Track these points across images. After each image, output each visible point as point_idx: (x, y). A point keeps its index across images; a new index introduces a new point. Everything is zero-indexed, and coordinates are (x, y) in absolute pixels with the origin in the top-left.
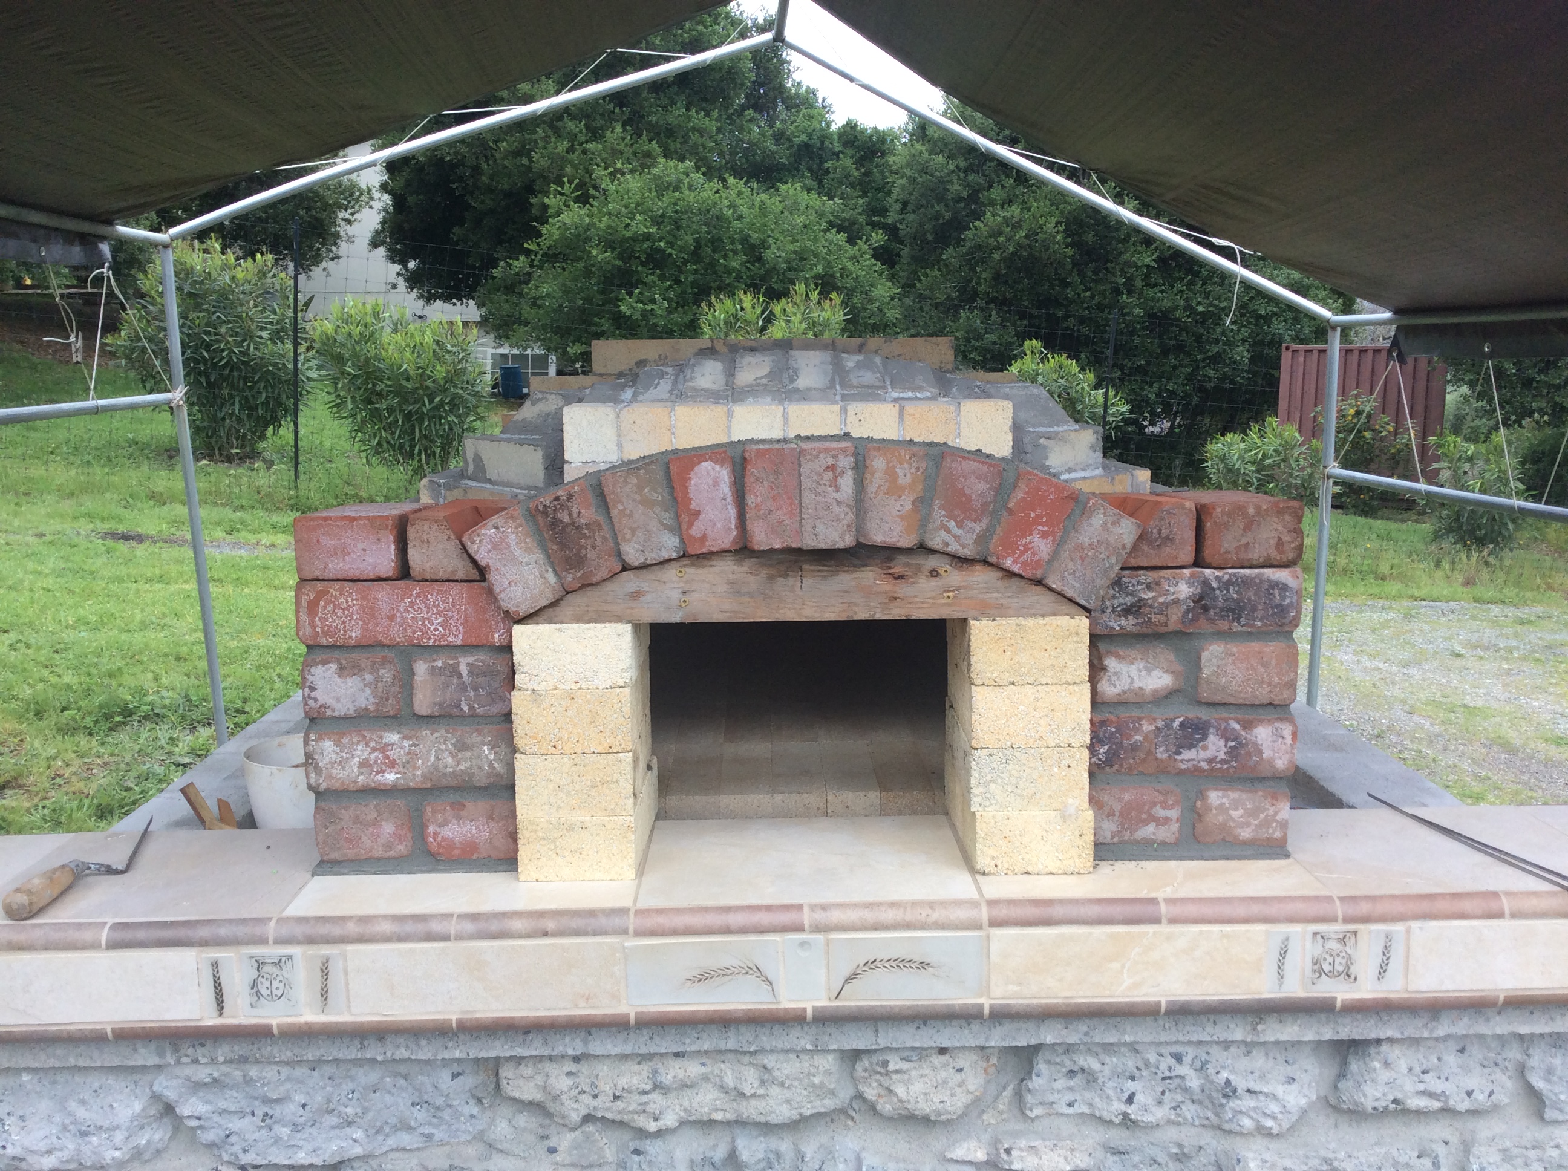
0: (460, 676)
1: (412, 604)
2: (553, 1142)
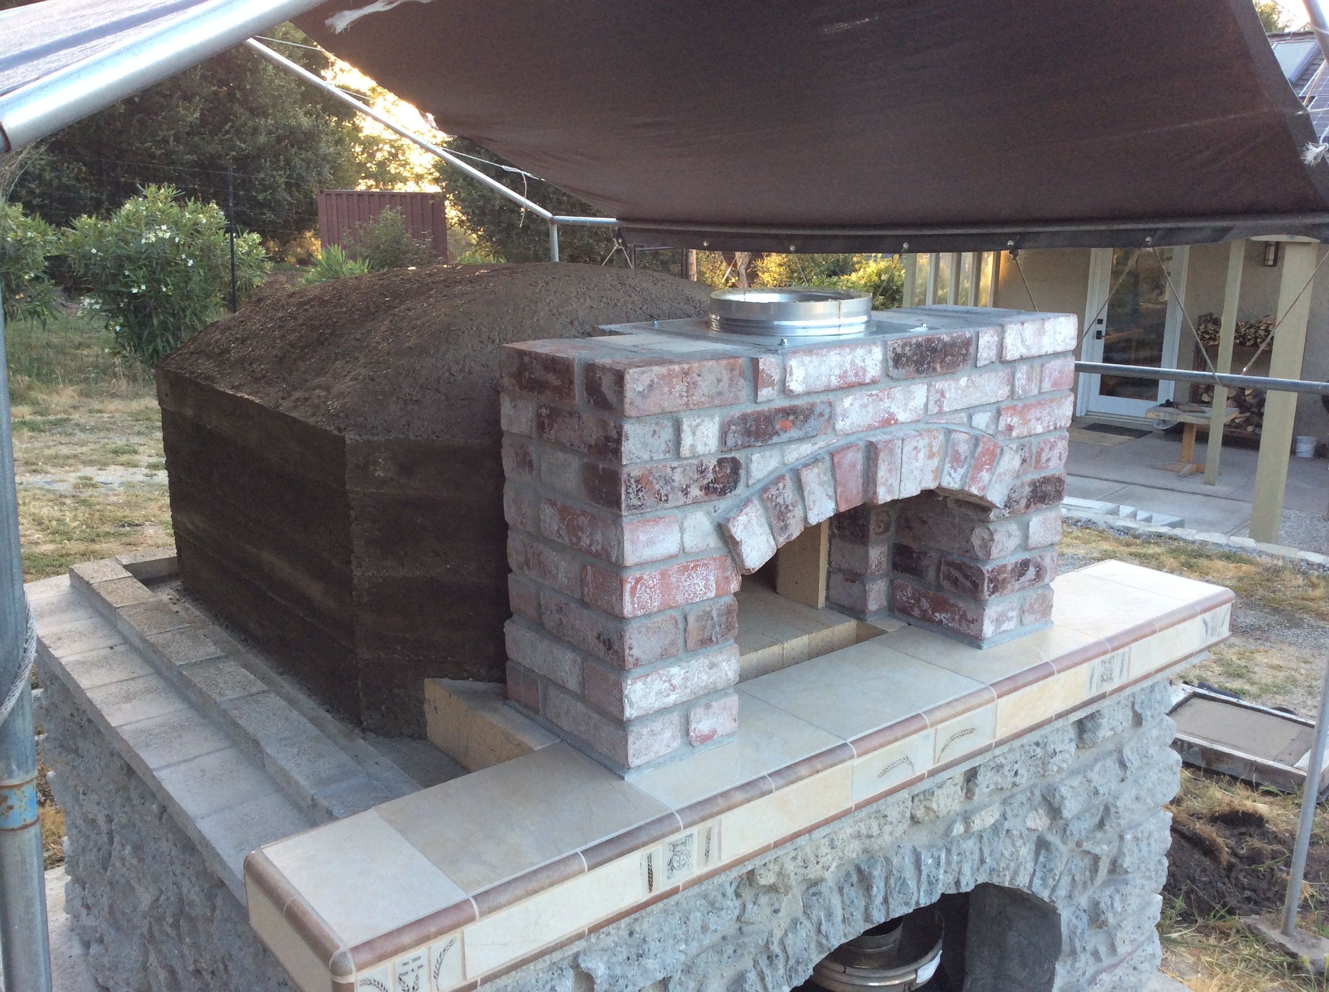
0: (712, 618)
1: (689, 575)
2: (776, 906)
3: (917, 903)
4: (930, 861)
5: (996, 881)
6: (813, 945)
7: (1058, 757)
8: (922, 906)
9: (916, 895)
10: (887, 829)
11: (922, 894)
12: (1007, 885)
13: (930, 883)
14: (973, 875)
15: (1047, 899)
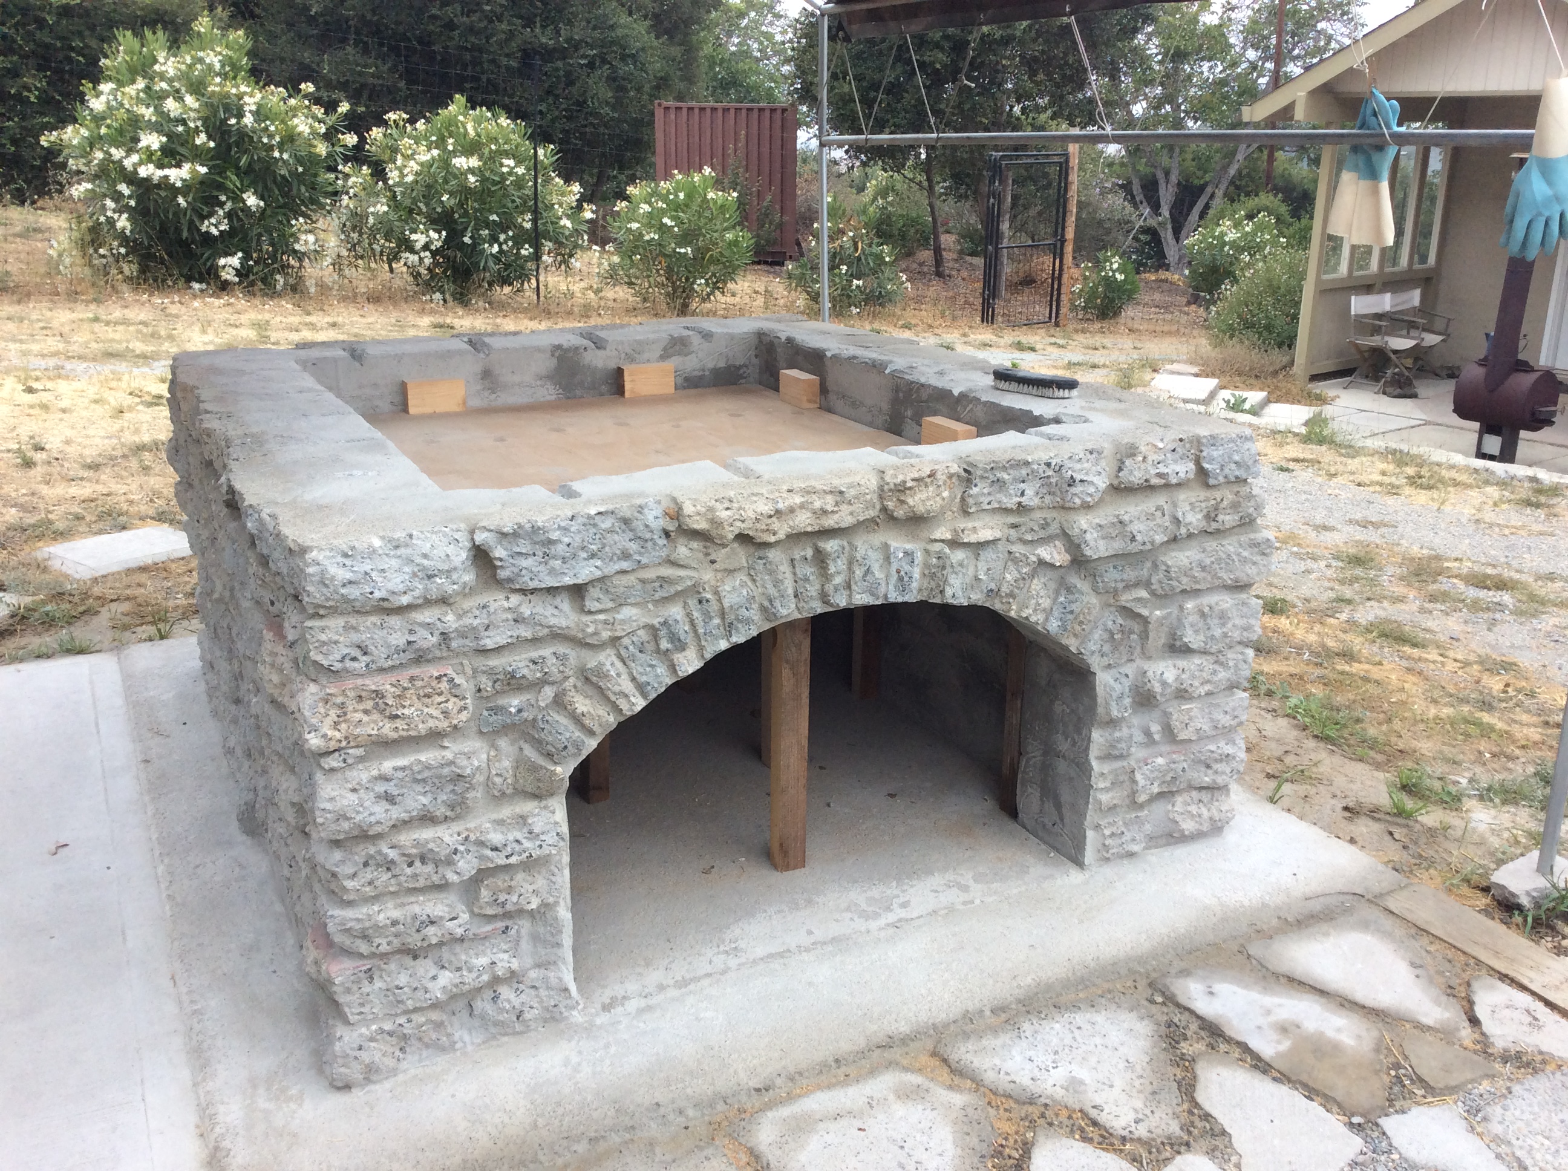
2: (713, 557)
3: (886, 597)
4: (901, 555)
5: (998, 606)
6: (755, 606)
7: (1078, 489)
8: (892, 600)
9: (883, 584)
10: (844, 507)
11: (891, 587)
12: (1013, 614)
13: (901, 579)
14: (964, 590)
15: (1073, 650)
